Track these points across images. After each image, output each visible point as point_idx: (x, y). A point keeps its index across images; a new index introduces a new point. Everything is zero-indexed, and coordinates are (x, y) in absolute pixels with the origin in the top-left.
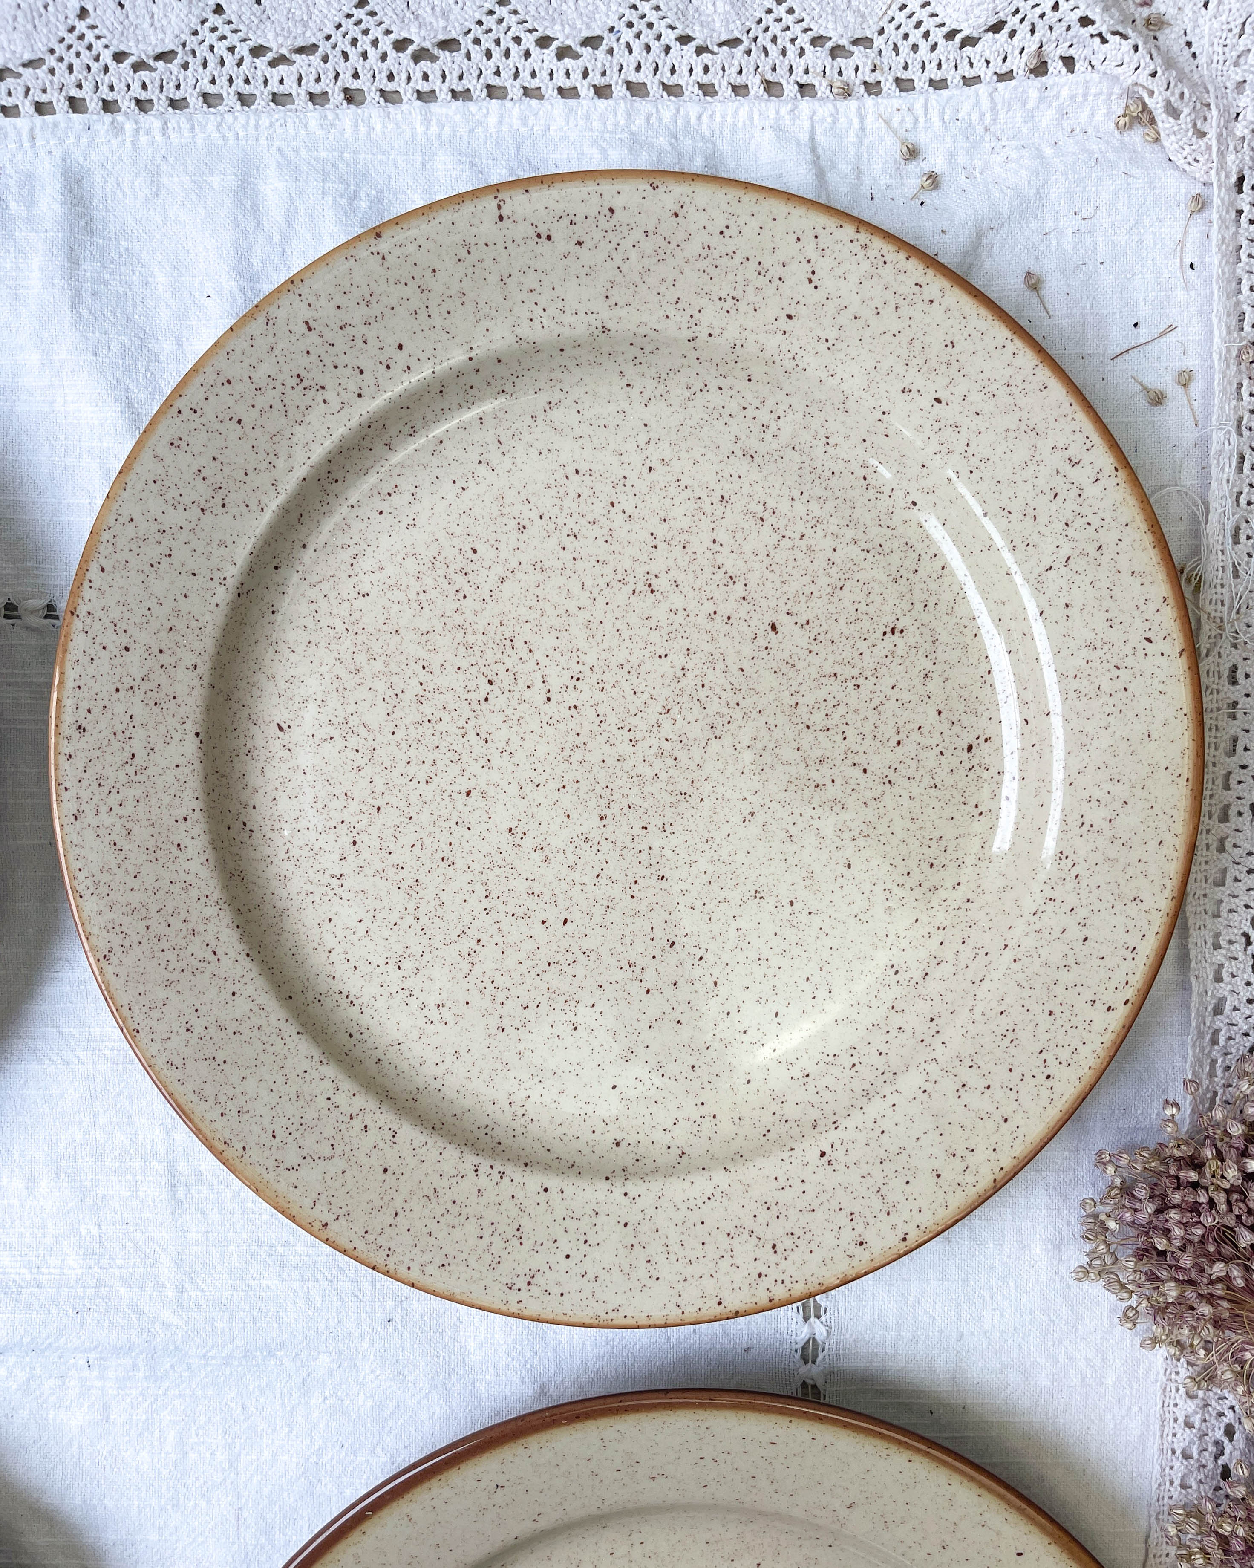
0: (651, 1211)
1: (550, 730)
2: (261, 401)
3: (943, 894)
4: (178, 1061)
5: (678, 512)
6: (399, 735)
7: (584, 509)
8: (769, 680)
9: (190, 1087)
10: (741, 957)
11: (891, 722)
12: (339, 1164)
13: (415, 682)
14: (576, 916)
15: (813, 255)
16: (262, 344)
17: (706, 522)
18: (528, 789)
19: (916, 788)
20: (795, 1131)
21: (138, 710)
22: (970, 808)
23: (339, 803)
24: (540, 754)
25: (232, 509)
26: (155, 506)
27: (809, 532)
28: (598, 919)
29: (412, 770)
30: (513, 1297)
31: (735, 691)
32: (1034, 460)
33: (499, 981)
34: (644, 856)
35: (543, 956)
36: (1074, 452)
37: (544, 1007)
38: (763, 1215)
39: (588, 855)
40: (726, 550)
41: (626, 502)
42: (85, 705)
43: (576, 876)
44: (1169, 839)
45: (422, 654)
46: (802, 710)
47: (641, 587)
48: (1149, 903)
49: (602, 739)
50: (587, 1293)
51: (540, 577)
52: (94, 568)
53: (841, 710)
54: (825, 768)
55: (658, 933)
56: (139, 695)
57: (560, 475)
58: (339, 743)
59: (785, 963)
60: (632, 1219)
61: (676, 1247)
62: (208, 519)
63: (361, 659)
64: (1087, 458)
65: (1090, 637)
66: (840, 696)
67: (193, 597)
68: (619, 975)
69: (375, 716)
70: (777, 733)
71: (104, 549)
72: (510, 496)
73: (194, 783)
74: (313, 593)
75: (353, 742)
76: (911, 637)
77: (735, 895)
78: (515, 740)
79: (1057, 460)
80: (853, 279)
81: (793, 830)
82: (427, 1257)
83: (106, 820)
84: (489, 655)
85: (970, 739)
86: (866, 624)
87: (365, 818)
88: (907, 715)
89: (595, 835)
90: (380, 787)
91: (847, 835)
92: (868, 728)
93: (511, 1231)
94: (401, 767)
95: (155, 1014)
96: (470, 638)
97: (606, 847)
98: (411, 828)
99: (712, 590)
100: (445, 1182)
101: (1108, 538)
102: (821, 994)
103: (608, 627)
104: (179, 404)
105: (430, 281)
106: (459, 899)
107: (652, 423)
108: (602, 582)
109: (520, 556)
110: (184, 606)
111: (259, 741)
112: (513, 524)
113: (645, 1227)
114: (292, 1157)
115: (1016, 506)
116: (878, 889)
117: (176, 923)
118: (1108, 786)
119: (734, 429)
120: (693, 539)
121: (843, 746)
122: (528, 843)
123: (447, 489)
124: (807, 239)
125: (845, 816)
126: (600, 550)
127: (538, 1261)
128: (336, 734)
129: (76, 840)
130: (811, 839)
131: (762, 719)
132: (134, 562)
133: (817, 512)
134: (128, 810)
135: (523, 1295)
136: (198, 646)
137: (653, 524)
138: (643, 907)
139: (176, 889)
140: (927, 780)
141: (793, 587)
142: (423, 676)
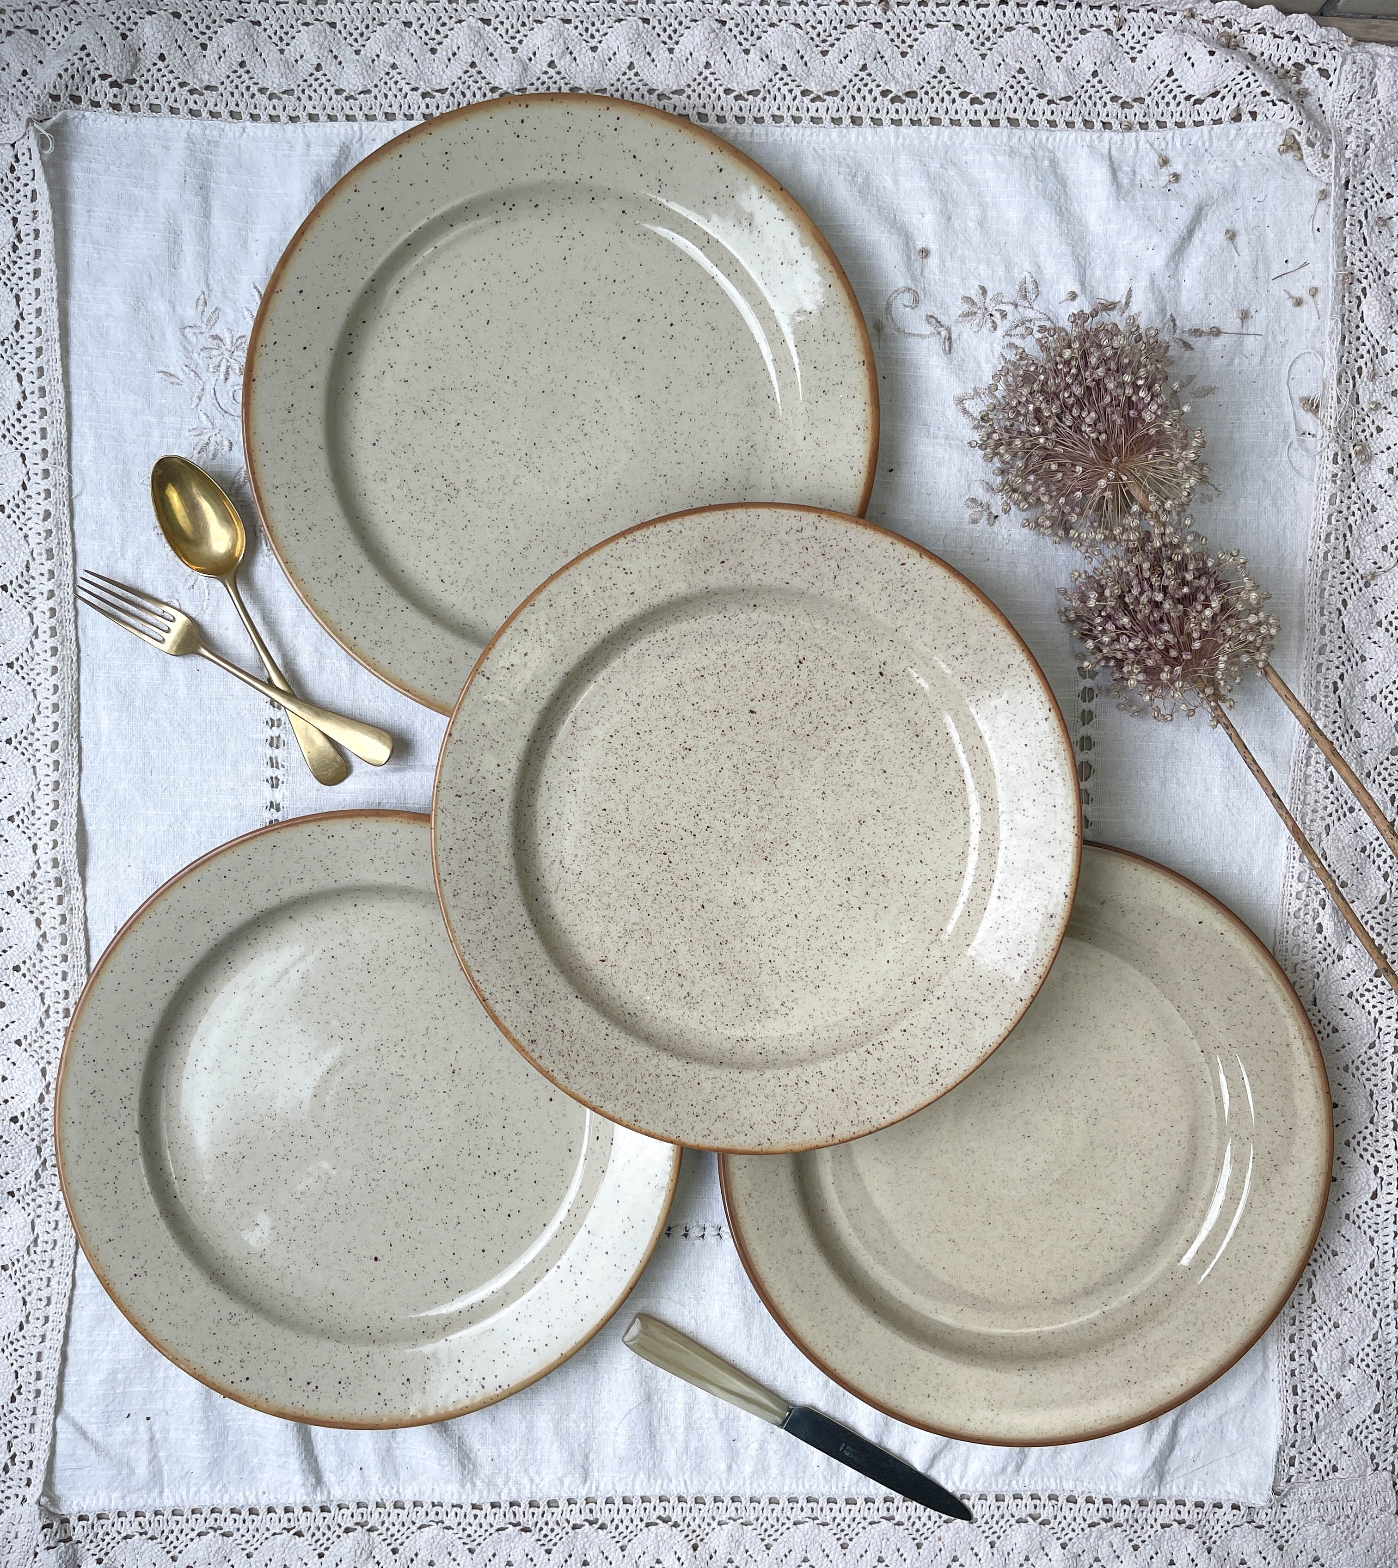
0: (956, 994)
1: (708, 847)
2: (469, 843)
3: (933, 743)
4: (706, 1132)
5: (667, 708)
6: (651, 912)
7: (629, 748)
8: (773, 735)
9: (722, 1137)
10: (882, 854)
11: (839, 697)
12: (812, 1107)
13: (635, 886)
14: (797, 909)
15: (618, 563)
16: (449, 822)
17: (682, 701)
18: (724, 880)
19: (877, 713)
20: (979, 901)
21: (546, 1011)
22: (908, 697)
23: (657, 965)
24: (714, 860)
25: (500, 895)
26: (472, 926)
27: (726, 661)
28: (808, 901)
29: (671, 921)
30: (937, 1086)
31: (764, 753)
32: (785, 545)
33: (796, 969)
34: (799, 857)
35: (802, 940)
36: (796, 525)
37: (825, 960)
38: (1002, 948)
39: (775, 880)
40: (701, 703)
41: (643, 727)
42: (525, 1031)
43: (780, 893)
44: (994, 630)
45: (627, 871)
46: (798, 731)
47: (683, 753)
48: (1016, 663)
49: (732, 829)
50: (964, 1052)
51: (640, 792)
52: (474, 974)
53: (814, 714)
54: (832, 744)
55: (838, 881)
56: (540, 1005)
57: (606, 745)
58: (632, 942)
59: (902, 838)
60: (952, 1005)
61: (981, 997)
62: (495, 910)
63: (605, 899)
64: (804, 524)
65: (880, 586)
66: (808, 709)
67: (520, 945)
68: (841, 915)
69: (635, 916)
70: (799, 751)
71: (471, 963)
72: (595, 774)
73: (596, 1017)
74: (560, 894)
75: (637, 935)
76: (811, 656)
77: (852, 832)
78: (699, 866)
79: (793, 536)
80: (642, 555)
81: (847, 782)
82: (886, 1106)
83: (578, 1067)
84: (654, 844)
85: (878, 670)
86: (787, 671)
87: (673, 961)
88: (842, 689)
89: (771, 868)
90: (666, 942)
91: (870, 761)
92: (832, 709)
93: (908, 1060)
94: (666, 925)
95: (678, 1123)
96: (639, 845)
97: (780, 869)
98: (695, 945)
99: (712, 724)
100: (861, 1070)
101: (845, 544)
102: (930, 834)
103: (688, 782)
104: (442, 877)
105: (485, 731)
106: (744, 953)
107: (620, 686)
108: (666, 767)
109: (624, 792)
110: (520, 952)
111: (600, 975)
112: (608, 784)
113: (960, 1003)
114: (791, 1123)
115: (796, 567)
116: (907, 768)
117: (647, 1079)
118: (950, 635)
119: (653, 654)
120: (685, 713)
121: (830, 727)
122: (747, 901)
123: (569, 797)
124: (611, 561)
125: (861, 755)
126: (653, 756)
127: (932, 1062)
128: (626, 939)
129: (576, 1086)
130: (857, 778)
131: (786, 752)
132: (487, 956)
133: (721, 650)
134: (583, 1054)
135: (941, 1081)
136: (542, 962)
137: (662, 724)
138: (821, 877)
139: (633, 1066)
140: (878, 705)
141: (743, 689)
142: (637, 879)
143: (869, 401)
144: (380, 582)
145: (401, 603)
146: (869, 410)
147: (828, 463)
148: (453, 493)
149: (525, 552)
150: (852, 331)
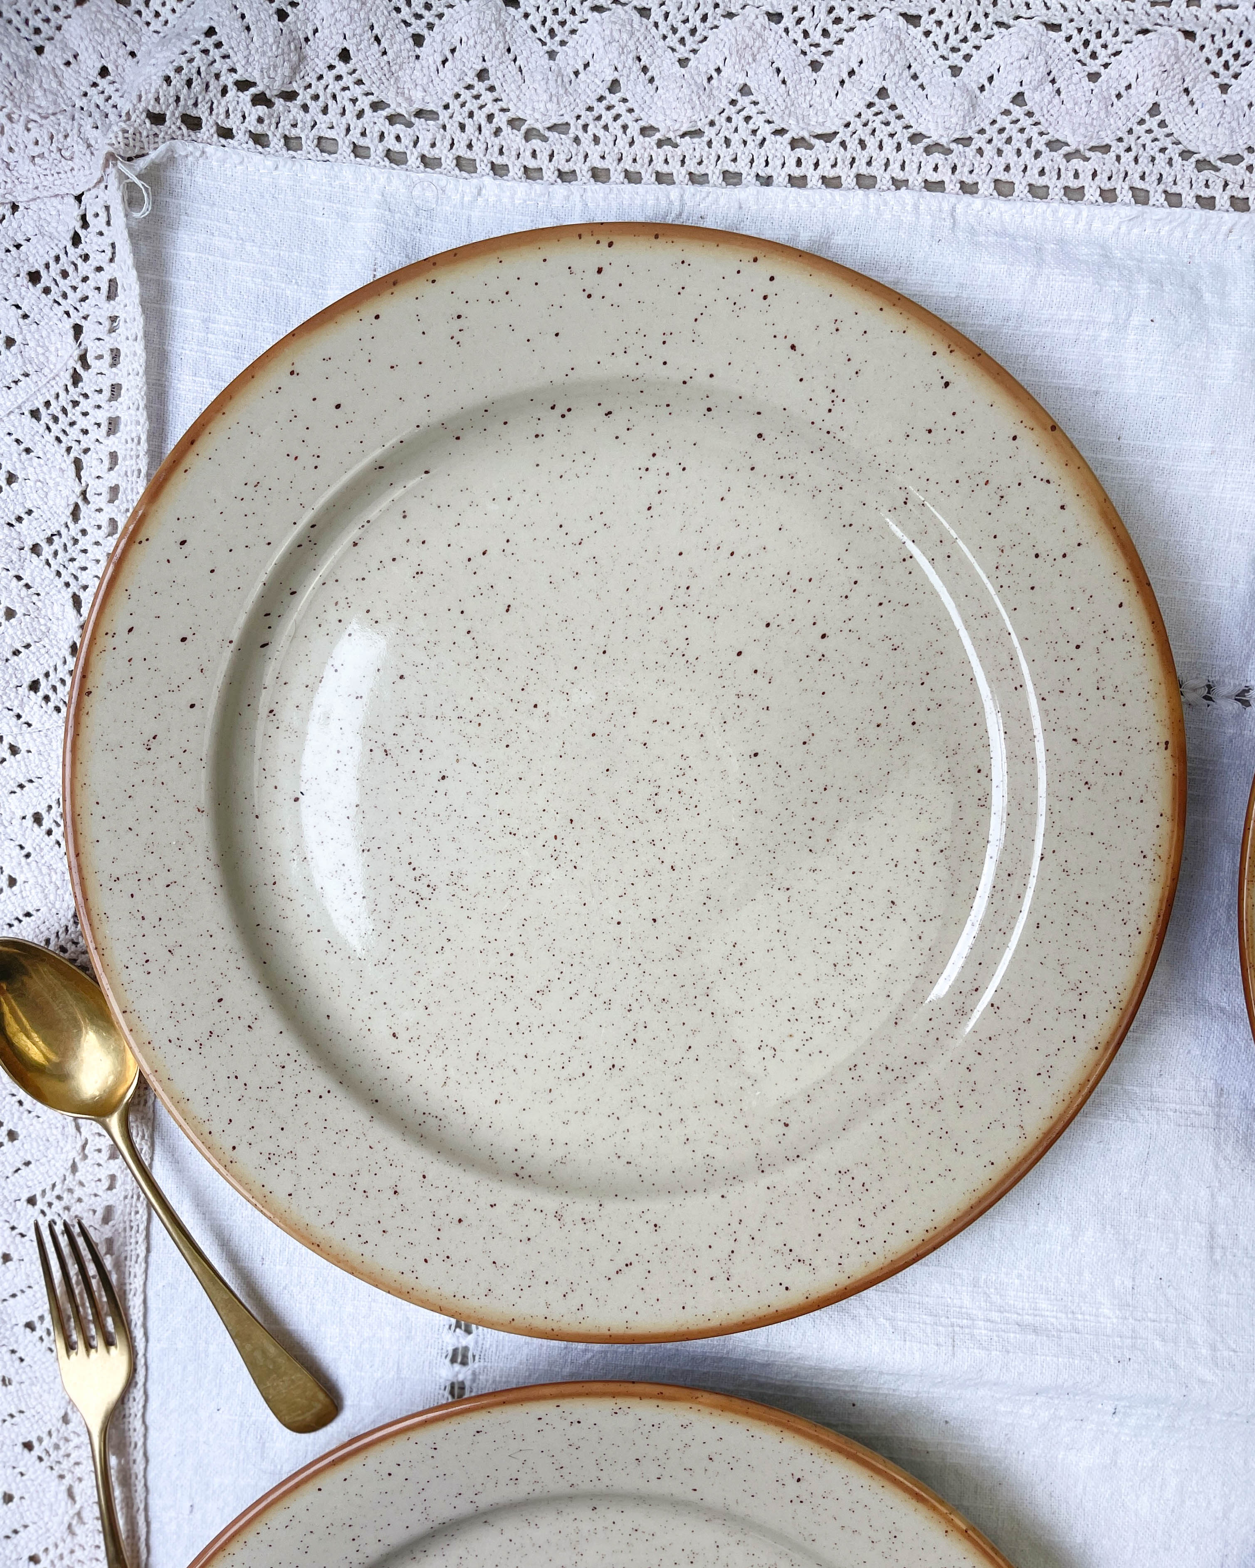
143: (1168, 812)
144: (288, 1044)
145: (320, 1081)
146: (1167, 826)
147: (1081, 907)
148: (426, 892)
149: (538, 998)
150: (1152, 687)
